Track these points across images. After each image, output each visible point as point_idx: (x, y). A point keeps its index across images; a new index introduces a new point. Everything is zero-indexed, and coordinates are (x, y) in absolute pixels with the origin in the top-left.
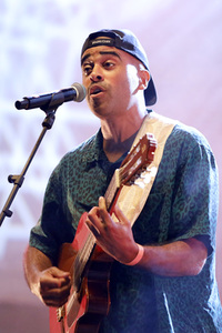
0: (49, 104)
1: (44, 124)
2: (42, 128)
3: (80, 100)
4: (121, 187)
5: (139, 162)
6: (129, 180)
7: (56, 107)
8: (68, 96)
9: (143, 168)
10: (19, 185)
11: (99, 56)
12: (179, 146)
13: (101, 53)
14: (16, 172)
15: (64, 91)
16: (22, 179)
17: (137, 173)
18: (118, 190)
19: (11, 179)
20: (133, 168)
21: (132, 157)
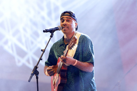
0: (52, 31)
1: (51, 36)
2: (50, 37)
3: (60, 30)
4: (68, 50)
5: (73, 43)
6: (70, 48)
7: (54, 32)
8: (57, 29)
9: (74, 45)
10: (44, 52)
11: (66, 18)
12: (82, 39)
13: (67, 18)
14: (43, 49)
15: (56, 28)
16: (45, 50)
17: (72, 46)
18: (68, 51)
19: (42, 50)
20: (71, 45)
21: (71, 42)
